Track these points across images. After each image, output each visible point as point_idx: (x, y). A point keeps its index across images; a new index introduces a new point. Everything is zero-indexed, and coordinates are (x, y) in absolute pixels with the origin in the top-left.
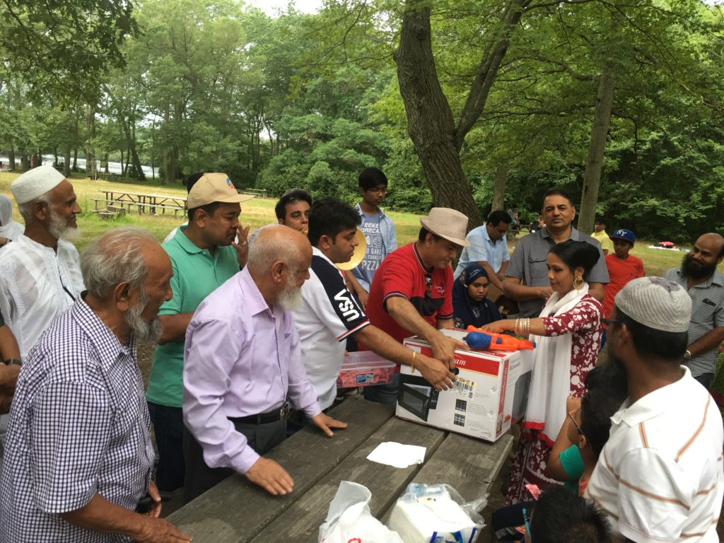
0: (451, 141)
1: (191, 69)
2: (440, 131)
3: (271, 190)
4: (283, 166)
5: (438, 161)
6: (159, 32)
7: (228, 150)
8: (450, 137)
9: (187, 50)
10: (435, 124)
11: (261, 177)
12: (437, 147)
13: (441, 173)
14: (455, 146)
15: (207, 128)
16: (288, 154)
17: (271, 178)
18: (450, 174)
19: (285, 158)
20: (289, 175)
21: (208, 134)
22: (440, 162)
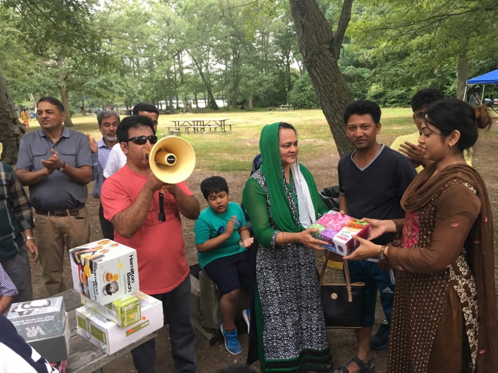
0: (328, 49)
1: (236, 29)
2: (319, 43)
3: (296, 104)
4: (303, 86)
5: (317, 69)
6: (212, 8)
7: (265, 81)
8: (327, 46)
9: (231, 16)
10: (314, 37)
11: (289, 96)
12: (316, 57)
13: (320, 78)
14: (332, 53)
15: (249, 68)
16: (306, 77)
17: (295, 96)
18: (327, 77)
19: (304, 80)
20: (308, 92)
21: (250, 72)
22: (319, 68)
